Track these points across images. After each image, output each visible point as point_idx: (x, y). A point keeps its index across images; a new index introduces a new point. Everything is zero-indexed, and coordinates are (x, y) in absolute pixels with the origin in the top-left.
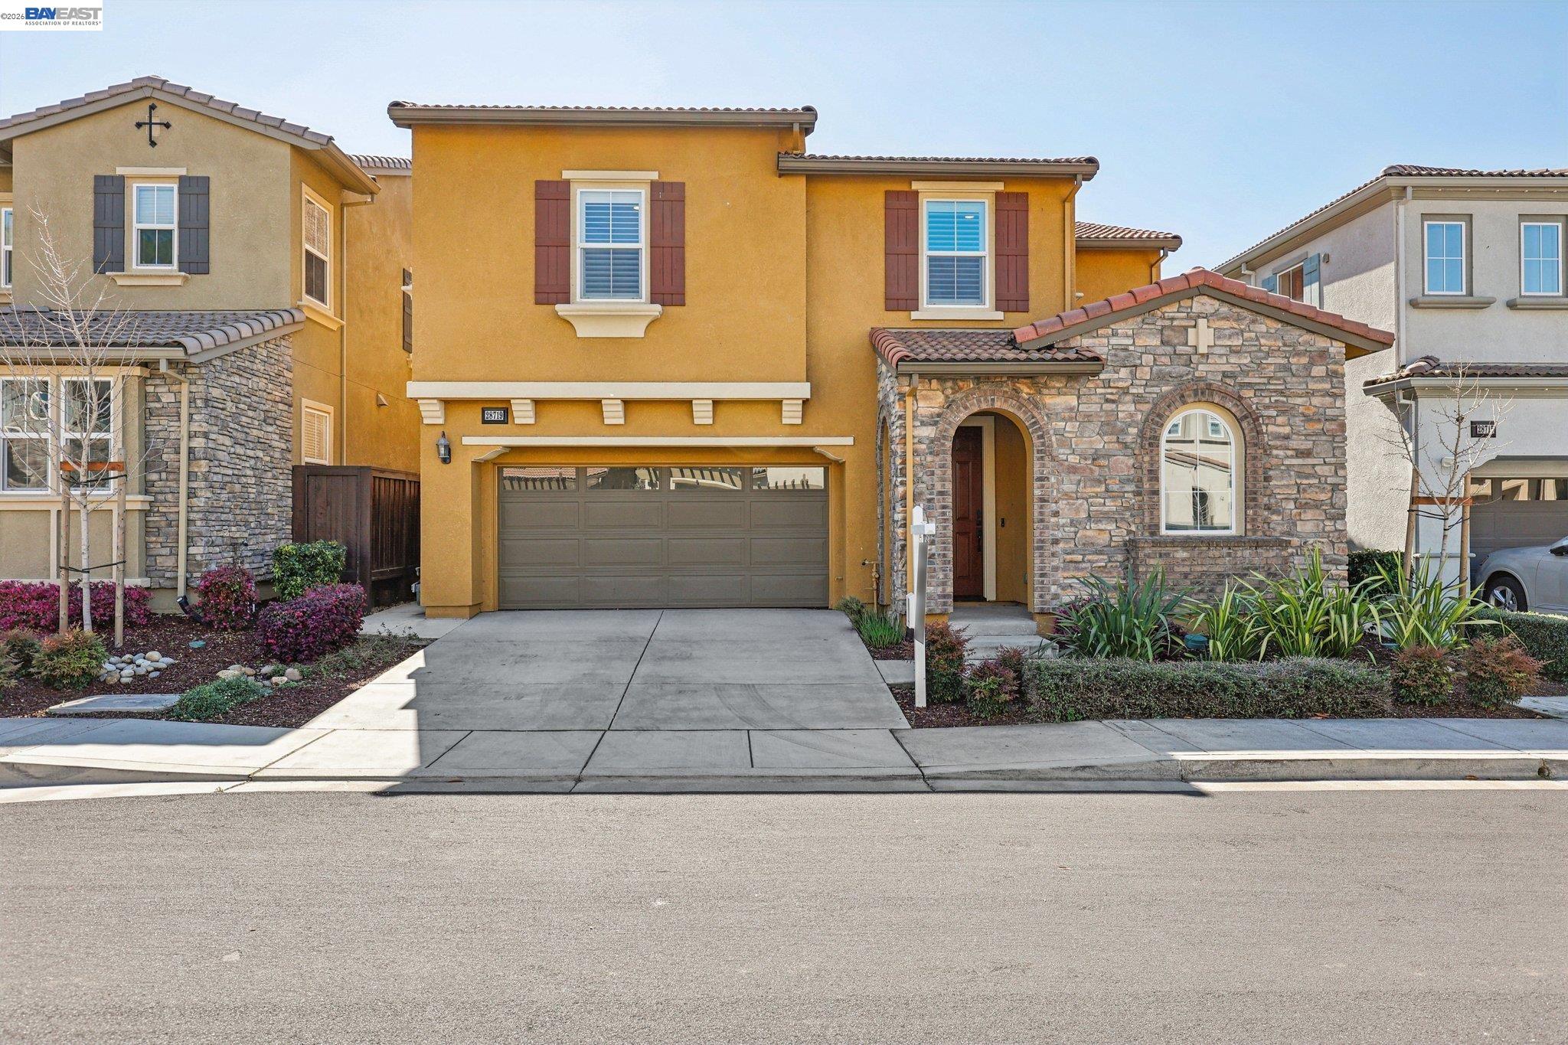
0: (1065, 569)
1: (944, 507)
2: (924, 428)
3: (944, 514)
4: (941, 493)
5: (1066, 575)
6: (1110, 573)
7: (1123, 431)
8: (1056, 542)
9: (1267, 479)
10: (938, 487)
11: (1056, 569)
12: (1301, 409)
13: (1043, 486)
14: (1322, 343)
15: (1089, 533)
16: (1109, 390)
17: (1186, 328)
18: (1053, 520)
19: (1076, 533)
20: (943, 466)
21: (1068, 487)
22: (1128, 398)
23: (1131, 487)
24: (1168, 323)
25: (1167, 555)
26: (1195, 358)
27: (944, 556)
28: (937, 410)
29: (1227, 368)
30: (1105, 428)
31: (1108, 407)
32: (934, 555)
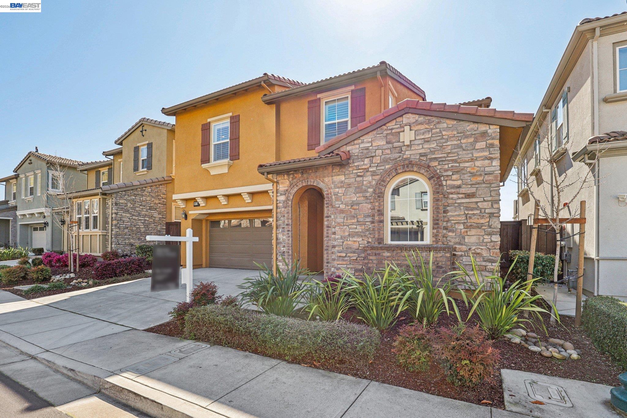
0: (338, 260)
1: (288, 231)
2: (282, 196)
3: (288, 234)
4: (287, 225)
5: (338, 263)
6: (359, 262)
7: (366, 191)
8: (334, 247)
9: (445, 212)
10: (286, 222)
11: (334, 260)
12: (469, 169)
13: (328, 220)
14: (483, 128)
15: (349, 243)
16: (359, 171)
17: (399, 133)
18: (333, 236)
19: (343, 242)
20: (288, 213)
21: (339, 220)
22: (369, 173)
23: (369, 219)
24: (389, 132)
25: (379, 254)
26: (404, 149)
27: (288, 252)
28: (286, 188)
29: (422, 151)
30: (357, 190)
31: (359, 179)
32: (284, 252)
